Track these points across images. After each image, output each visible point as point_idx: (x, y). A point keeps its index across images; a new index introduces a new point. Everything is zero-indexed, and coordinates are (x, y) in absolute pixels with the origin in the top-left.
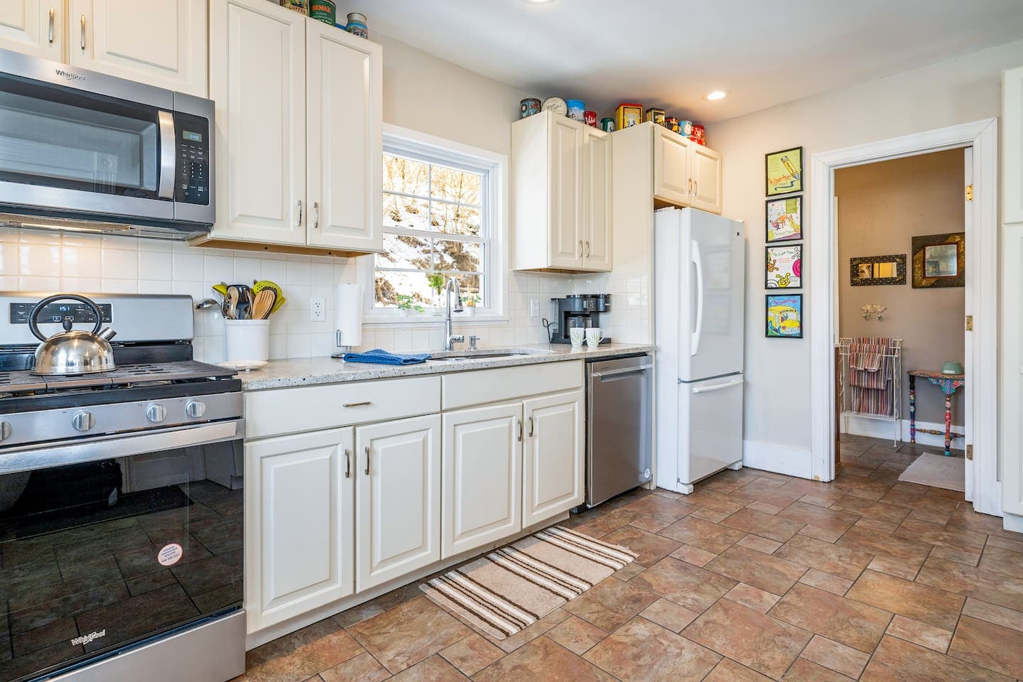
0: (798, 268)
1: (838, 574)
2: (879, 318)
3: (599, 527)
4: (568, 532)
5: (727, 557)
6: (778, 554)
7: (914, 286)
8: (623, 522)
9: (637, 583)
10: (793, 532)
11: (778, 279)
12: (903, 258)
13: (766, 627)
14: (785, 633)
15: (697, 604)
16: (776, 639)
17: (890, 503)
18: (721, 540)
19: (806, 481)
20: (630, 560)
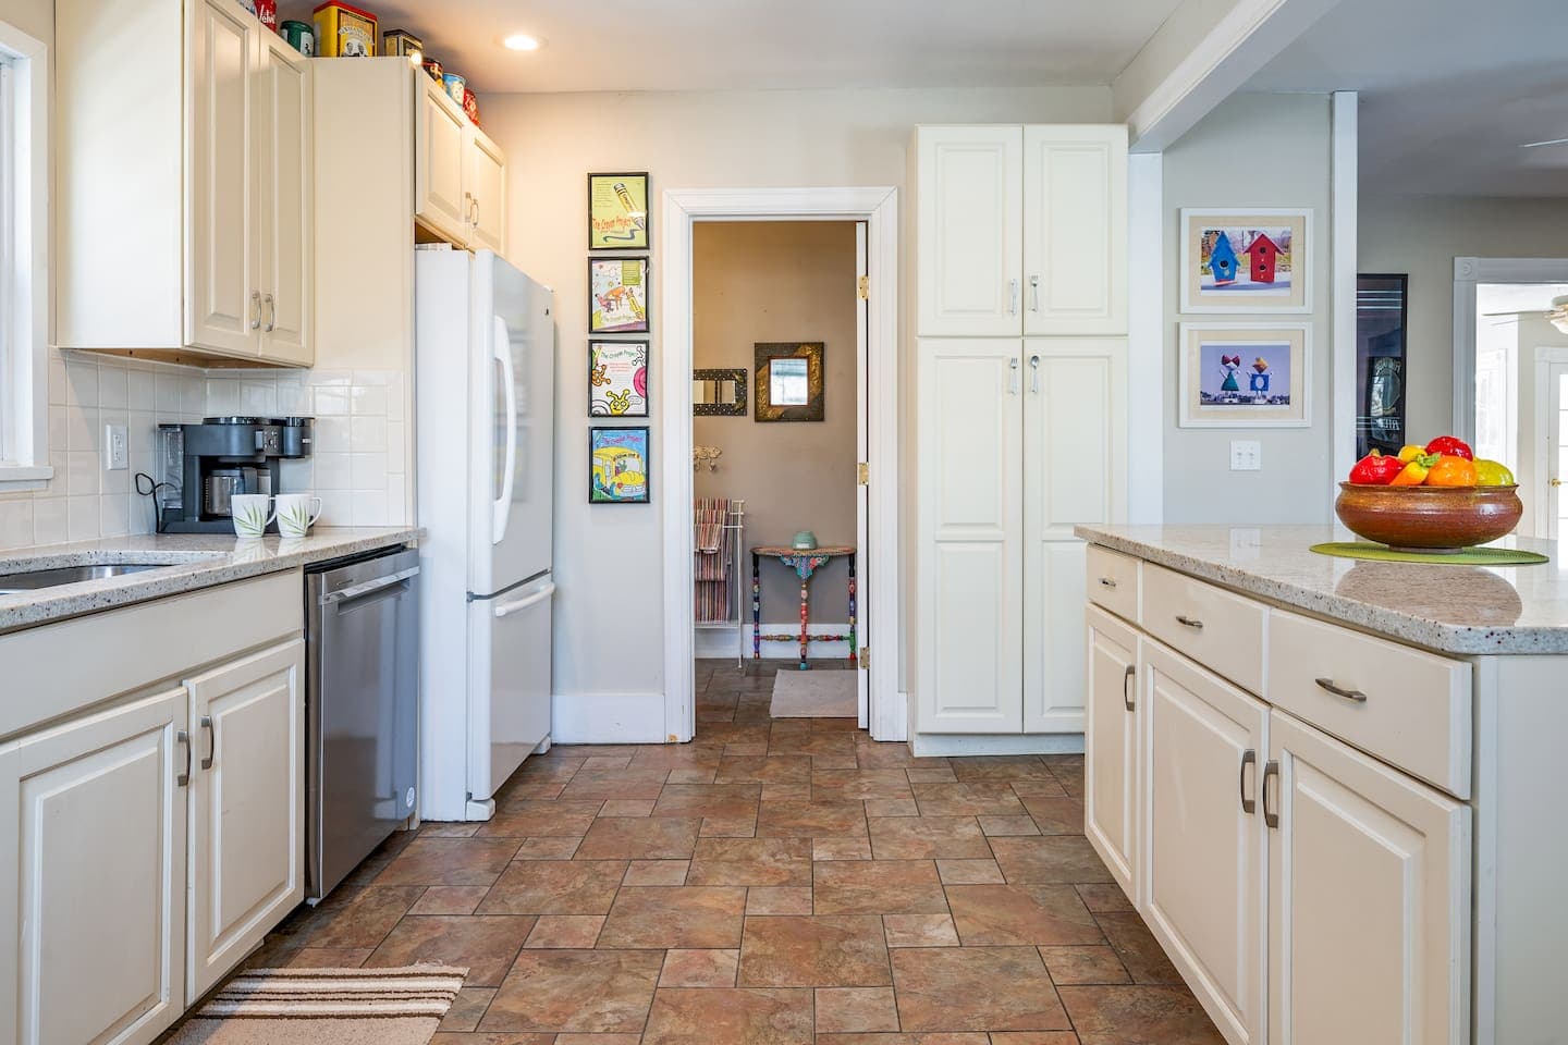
0: (642, 382)
1: (786, 883)
2: (714, 467)
3: (347, 942)
4: (283, 977)
5: (622, 914)
6: (692, 881)
7: (758, 419)
8: (397, 913)
9: (496, 1025)
10: (693, 838)
11: (609, 400)
12: (743, 373)
13: (749, 1009)
14: (779, 1006)
15: (625, 1018)
16: (771, 1021)
17: (781, 754)
18: (595, 887)
19: (658, 749)
20: (456, 984)
